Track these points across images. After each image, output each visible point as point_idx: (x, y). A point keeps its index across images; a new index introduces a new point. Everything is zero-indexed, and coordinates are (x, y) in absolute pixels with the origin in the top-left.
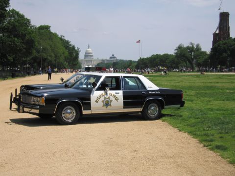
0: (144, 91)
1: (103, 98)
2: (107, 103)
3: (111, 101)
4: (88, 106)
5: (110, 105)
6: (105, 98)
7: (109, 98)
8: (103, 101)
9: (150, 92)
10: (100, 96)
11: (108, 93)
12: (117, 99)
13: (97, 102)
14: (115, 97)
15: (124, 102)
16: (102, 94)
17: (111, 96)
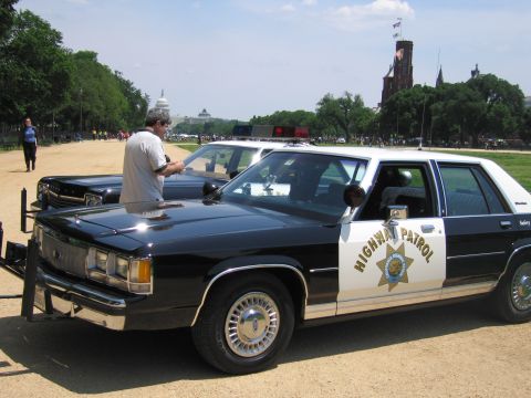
0: (505, 219)
1: (380, 253)
2: (395, 272)
3: (409, 261)
4: (328, 286)
5: (405, 280)
6: (390, 251)
7: (401, 250)
8: (381, 264)
9: (522, 223)
10: (373, 244)
11: (398, 229)
12: (427, 253)
13: (360, 267)
14: (421, 243)
15: (449, 263)
16: (379, 236)
17: (410, 239)
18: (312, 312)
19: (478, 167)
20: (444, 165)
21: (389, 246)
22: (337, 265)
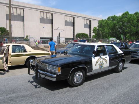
0: (117, 54)
2: (101, 65)
4: (91, 69)
5: (103, 67)
6: (101, 62)
7: (102, 62)
8: (99, 64)
9: (120, 55)
10: (98, 61)
12: (106, 62)
13: (96, 65)
14: (105, 60)
15: (110, 63)
16: (99, 59)
17: (104, 59)
18: (88, 74)
19: (112, 46)
20: (107, 46)
21: (100, 61)
22: (92, 65)
